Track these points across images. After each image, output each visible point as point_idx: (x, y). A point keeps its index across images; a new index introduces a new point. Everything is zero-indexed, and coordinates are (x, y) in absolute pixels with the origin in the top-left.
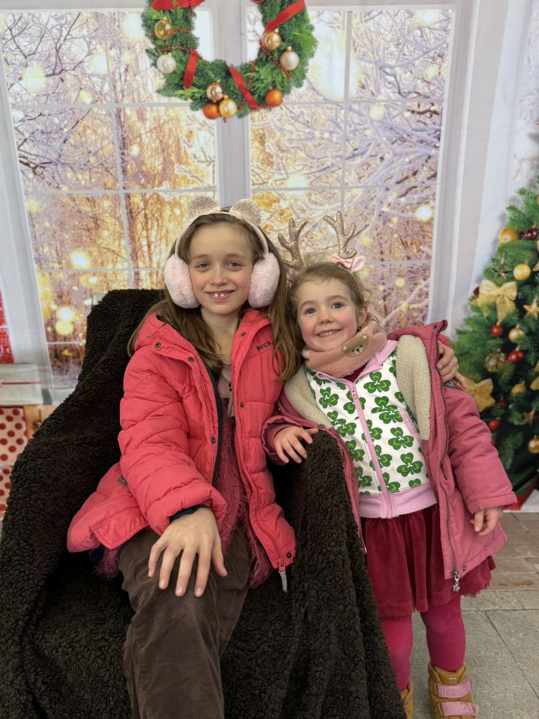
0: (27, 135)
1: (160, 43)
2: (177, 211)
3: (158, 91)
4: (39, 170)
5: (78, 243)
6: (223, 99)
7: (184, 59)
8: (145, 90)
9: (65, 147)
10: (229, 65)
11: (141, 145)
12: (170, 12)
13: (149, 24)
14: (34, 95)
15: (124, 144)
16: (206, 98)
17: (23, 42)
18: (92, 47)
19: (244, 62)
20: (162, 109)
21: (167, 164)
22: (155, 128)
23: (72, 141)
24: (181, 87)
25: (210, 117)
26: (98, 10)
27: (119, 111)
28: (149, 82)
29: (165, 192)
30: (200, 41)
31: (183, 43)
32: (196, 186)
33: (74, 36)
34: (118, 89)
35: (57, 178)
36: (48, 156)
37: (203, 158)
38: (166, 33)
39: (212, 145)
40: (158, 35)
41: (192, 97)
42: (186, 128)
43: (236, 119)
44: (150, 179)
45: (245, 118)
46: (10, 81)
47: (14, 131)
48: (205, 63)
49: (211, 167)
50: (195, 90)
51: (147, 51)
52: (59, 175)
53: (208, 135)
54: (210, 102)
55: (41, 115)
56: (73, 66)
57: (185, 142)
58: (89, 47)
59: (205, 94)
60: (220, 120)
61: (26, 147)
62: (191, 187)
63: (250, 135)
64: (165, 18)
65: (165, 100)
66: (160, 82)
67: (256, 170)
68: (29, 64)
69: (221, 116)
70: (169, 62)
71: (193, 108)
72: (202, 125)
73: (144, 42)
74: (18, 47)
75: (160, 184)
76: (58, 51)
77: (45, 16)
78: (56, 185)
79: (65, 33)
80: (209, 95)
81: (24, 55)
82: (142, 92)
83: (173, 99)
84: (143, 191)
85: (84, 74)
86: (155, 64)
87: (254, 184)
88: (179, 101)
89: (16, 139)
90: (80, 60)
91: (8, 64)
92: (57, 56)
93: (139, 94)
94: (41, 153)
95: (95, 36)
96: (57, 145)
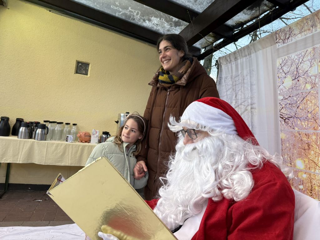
0: (283, 106)
4: (287, 120)
5: (300, 156)
9: (298, 110)
14: (288, 89)
17: (285, 68)
23: (301, 107)
26: (315, 46)
33: (305, 61)
35: (294, 124)
36: (291, 114)
46: (279, 84)
47: (279, 104)
52: (295, 123)
55: (290, 97)
56: (303, 74)
58: (311, 64)
61: (283, 111)
68: (287, 76)
74: (283, 71)
76: (297, 69)
77: (293, 56)
78: (293, 127)
79: (300, 61)
81: (285, 73)
85: (308, 76)
89: (279, 108)
90: (306, 71)
91: (279, 78)
92: (297, 71)
94: (288, 113)
95: (314, 58)
96: (295, 109)
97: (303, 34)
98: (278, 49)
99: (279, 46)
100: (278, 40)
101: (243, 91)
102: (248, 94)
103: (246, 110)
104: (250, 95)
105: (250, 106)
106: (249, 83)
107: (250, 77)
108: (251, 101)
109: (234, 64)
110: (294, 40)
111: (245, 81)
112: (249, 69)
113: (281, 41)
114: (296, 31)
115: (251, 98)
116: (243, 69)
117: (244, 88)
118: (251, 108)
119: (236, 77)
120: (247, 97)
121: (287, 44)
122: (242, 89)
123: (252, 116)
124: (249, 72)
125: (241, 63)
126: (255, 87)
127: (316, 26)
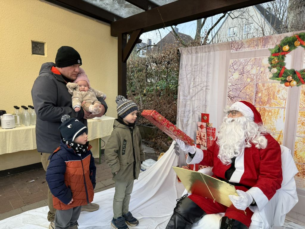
0: (231, 89)
1: (273, 65)
2: (270, 114)
3: (270, 78)
4: (232, 99)
6: (292, 80)
7: (280, 69)
8: (266, 78)
9: (240, 93)
10: (295, 70)
11: (262, 93)
12: (278, 56)
13: (270, 60)
14: (235, 79)
15: (257, 93)
16: (286, 80)
17: (235, 67)
18: (253, 67)
19: (301, 69)
20: (270, 83)
21: (269, 99)
22: (267, 89)
23: (243, 91)
24: (278, 77)
25: (287, 86)
26: (256, 57)
27: (257, 83)
28: (267, 76)
29: (267, 107)
30: (286, 64)
31: (281, 65)
32: (278, 106)
33: (248, 64)
34: (258, 78)
36: (235, 95)
37: (282, 98)
38: (275, 62)
39: (286, 94)
40: (272, 63)
41: (281, 80)
42: (277, 89)
43: (296, 86)
44: (263, 103)
45: (300, 86)
46: (230, 76)
47: (228, 88)
48: (287, 70)
49: (285, 101)
50: (283, 78)
51: (268, 67)
53: (285, 91)
54: (287, 81)
55: (236, 84)
56: (246, 72)
57: (276, 93)
58: (252, 67)
59: (286, 79)
60: (290, 87)
61: (230, 93)
62: (276, 107)
63: (301, 92)
64: (276, 58)
65: (272, 81)
66: (271, 76)
67: (301, 103)
68: (235, 72)
69: (290, 86)
70: (275, 70)
71: (281, 83)
72: (283, 88)
73: (268, 65)
74: (233, 68)
75: (266, 105)
76: (243, 68)
77: (242, 60)
79: (246, 64)
80: (287, 79)
81: (235, 70)
82: (265, 78)
83: (275, 81)
84: (260, 107)
85: (249, 74)
86: (270, 71)
87: (300, 108)
88: (277, 81)
89: (228, 90)
90: (249, 70)
91: (230, 72)
92: (243, 70)
93: (264, 79)
94: (234, 94)
95: (254, 64)
96: (238, 92)
97: (250, 48)
98: (232, 53)
99: (233, 51)
100: (232, 48)
101: (200, 76)
102: (204, 79)
103: (202, 89)
104: (206, 80)
105: (205, 87)
106: (206, 72)
107: (208, 67)
108: (206, 85)
109: (194, 56)
110: (243, 51)
111: (203, 70)
112: (207, 62)
113: (234, 49)
114: (246, 46)
115: (207, 82)
116: (202, 61)
117: (201, 74)
118: (206, 89)
119: (196, 65)
120: (203, 81)
121: (239, 52)
122: (200, 75)
123: (206, 94)
124: (207, 64)
125: (201, 56)
126: (210, 75)
127: (258, 46)
